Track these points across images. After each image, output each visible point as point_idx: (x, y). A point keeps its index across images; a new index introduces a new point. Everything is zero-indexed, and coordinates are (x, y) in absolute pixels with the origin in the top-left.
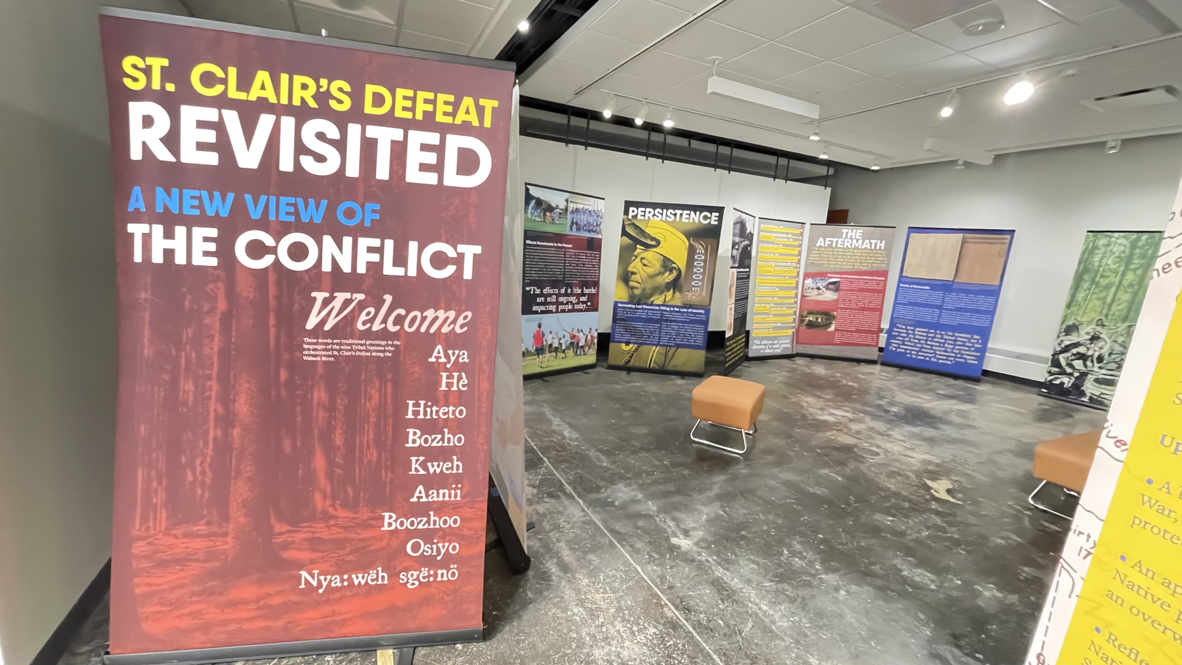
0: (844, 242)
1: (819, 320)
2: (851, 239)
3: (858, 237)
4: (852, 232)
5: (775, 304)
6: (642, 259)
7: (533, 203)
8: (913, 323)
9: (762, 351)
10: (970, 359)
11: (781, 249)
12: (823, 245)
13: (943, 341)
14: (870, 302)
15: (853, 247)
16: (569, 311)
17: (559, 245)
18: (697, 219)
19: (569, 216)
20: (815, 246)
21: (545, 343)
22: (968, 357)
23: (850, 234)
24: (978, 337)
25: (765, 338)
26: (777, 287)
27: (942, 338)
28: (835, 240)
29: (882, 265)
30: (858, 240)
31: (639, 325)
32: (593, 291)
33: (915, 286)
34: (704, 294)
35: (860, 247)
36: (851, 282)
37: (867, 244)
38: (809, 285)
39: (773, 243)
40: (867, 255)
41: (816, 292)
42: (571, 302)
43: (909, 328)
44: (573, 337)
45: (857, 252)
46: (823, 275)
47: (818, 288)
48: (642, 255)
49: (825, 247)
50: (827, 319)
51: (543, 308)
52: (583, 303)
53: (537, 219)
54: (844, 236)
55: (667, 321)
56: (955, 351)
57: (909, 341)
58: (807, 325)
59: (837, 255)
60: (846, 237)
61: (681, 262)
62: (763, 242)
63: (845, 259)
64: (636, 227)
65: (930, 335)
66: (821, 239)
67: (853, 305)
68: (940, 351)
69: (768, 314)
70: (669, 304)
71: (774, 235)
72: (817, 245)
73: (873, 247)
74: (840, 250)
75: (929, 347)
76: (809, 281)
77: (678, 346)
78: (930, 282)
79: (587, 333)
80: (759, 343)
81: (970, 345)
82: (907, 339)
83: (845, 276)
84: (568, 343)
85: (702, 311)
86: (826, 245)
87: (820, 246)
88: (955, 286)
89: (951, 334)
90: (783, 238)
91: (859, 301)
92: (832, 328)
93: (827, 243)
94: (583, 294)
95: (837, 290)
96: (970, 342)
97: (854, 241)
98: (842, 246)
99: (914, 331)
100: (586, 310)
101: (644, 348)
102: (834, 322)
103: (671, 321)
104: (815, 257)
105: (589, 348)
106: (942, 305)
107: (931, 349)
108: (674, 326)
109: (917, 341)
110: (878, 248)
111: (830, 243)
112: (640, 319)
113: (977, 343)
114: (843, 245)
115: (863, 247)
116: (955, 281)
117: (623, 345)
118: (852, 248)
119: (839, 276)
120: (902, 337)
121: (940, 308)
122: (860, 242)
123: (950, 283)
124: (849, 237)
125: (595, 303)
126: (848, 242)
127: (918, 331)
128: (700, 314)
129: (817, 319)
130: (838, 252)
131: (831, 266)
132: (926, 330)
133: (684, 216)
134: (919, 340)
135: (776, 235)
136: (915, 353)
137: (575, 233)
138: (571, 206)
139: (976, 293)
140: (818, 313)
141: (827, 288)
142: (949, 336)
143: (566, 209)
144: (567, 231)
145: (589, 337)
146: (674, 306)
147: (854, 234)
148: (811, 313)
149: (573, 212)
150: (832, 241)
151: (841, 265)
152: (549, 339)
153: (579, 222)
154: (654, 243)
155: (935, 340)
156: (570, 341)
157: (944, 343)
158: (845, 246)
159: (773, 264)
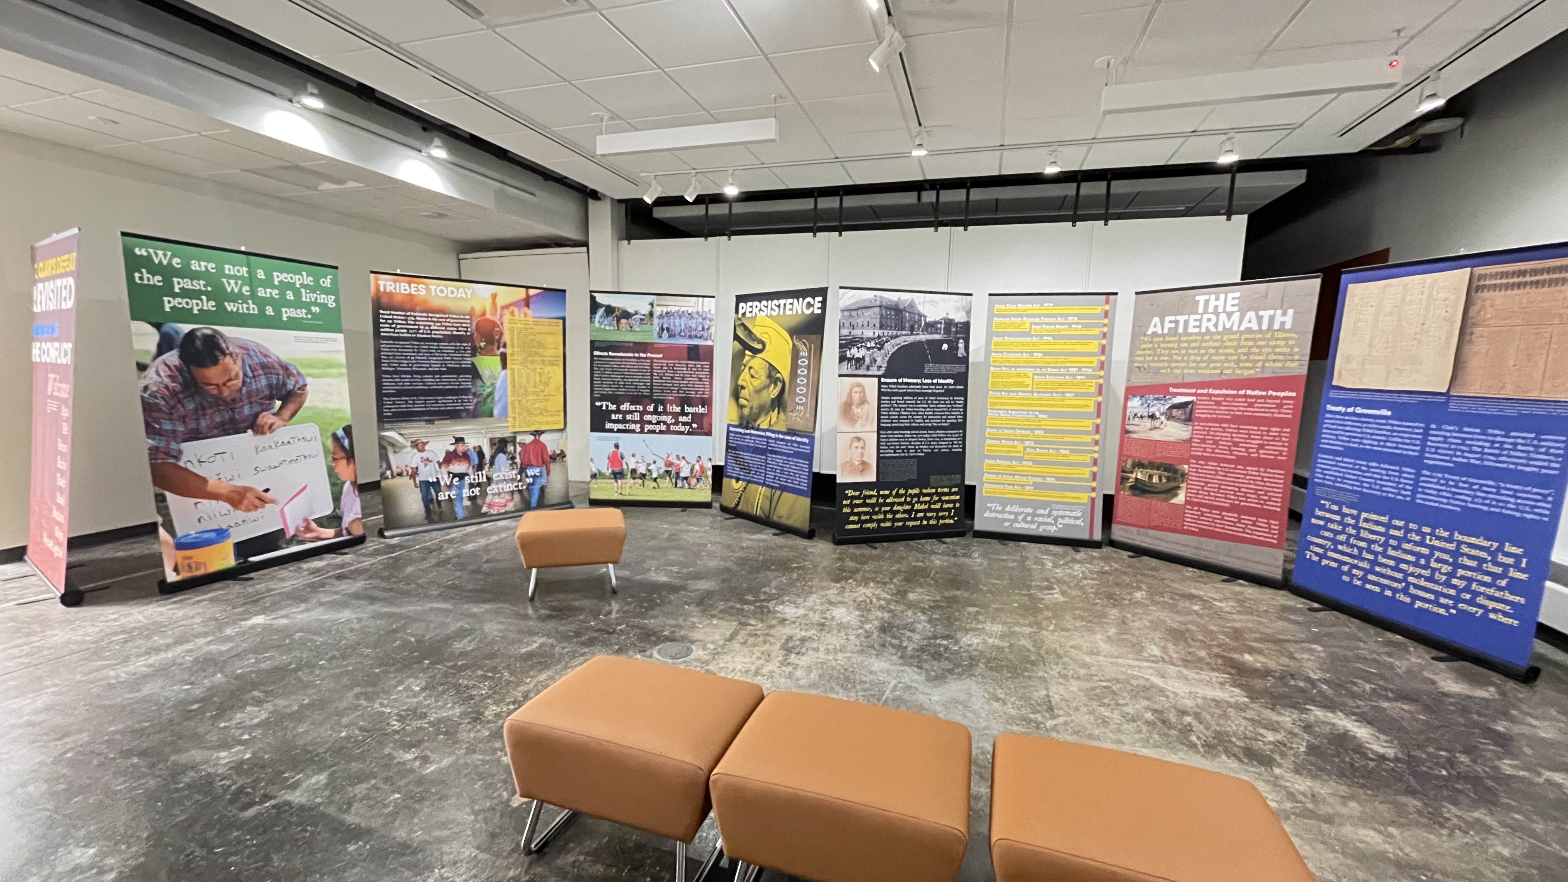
0: (1200, 320)
1: (1155, 480)
2: (1216, 313)
3: (1229, 309)
4: (1217, 299)
5: (1036, 442)
6: (751, 368)
7: (601, 311)
8: (1355, 499)
9: (1007, 524)
10: (1495, 611)
11: (1048, 343)
12: (1160, 332)
13: (1425, 551)
14: (1261, 447)
15: (1220, 329)
16: (661, 432)
17: (642, 355)
18: (799, 308)
19: (656, 321)
20: (1145, 335)
21: (625, 467)
22: (1491, 605)
23: (1213, 303)
24: (1519, 551)
25: (1013, 502)
26: (1041, 412)
27: (1422, 544)
28: (1182, 319)
29: (1289, 364)
30: (1229, 315)
31: (747, 456)
32: (701, 410)
33: (1359, 410)
34: (808, 415)
35: (1235, 328)
36: (1218, 403)
37: (1250, 321)
38: (1136, 411)
39: (1028, 334)
40: (1251, 343)
41: (1148, 423)
42: (665, 423)
43: (1345, 510)
44: (669, 464)
45: (1231, 340)
46: (1161, 390)
47: (1152, 417)
48: (750, 364)
49: (1163, 335)
50: (1169, 479)
51: (621, 426)
52: (684, 424)
53: (607, 328)
54: (1201, 310)
55: (772, 452)
56: (1455, 581)
57: (1347, 543)
58: (1131, 487)
59: (1187, 349)
60: (1206, 311)
61: (785, 372)
62: (999, 334)
63: (1202, 355)
64: (746, 328)
65: (1392, 532)
66: (1156, 320)
67: (1220, 453)
68: (1419, 576)
69: (1021, 459)
70: (775, 428)
71: (1028, 321)
72: (1149, 332)
73: (1265, 327)
74: (1193, 338)
75: (1392, 563)
76: (1135, 403)
77: (784, 489)
78: (1395, 398)
79: (694, 462)
80: (1000, 508)
81: (1498, 570)
82: (1342, 538)
83: (1205, 391)
84: (662, 471)
85: (806, 440)
86: (1166, 331)
87: (1155, 334)
88: (1453, 407)
89: (1446, 534)
90: (1055, 324)
91: (1236, 444)
92: (1180, 498)
93: (1167, 325)
94: (683, 413)
95: (1189, 419)
96: (1496, 563)
97: (1223, 317)
98: (1197, 330)
99: (1356, 518)
100: (689, 433)
101: (752, 486)
102: (1184, 485)
103: (776, 453)
104: (1144, 356)
105: (698, 480)
106: (1421, 457)
107: (1396, 569)
108: (779, 459)
109: (1363, 544)
110: (1276, 326)
111: (1173, 325)
112: (748, 449)
113: (1517, 567)
114: (1200, 327)
115: (1242, 328)
116: (1452, 393)
117: (734, 481)
118: (1218, 333)
119: (1193, 391)
120: (1331, 531)
121: (1417, 463)
122: (1236, 317)
123: (1442, 399)
124: (1211, 310)
125: (705, 425)
126: (1209, 320)
127: (1366, 520)
128: (804, 444)
129: (1151, 477)
130: (1189, 342)
131: (1176, 371)
132: (1384, 519)
133: (788, 307)
134: (1370, 542)
135: (1032, 320)
136: (1360, 573)
137: (665, 340)
138: (658, 310)
139: (1508, 424)
140: (1152, 465)
141: (1170, 417)
142: (1439, 538)
143: (651, 314)
144: (654, 339)
145: (697, 467)
146: (778, 432)
147: (1220, 303)
148: (1139, 465)
149: (661, 316)
150: (1177, 322)
151: (1197, 368)
152: (631, 463)
153: (672, 327)
154: (760, 347)
155: (1406, 546)
156: (664, 469)
157: (1428, 558)
158: (1203, 330)
159: (1030, 372)
